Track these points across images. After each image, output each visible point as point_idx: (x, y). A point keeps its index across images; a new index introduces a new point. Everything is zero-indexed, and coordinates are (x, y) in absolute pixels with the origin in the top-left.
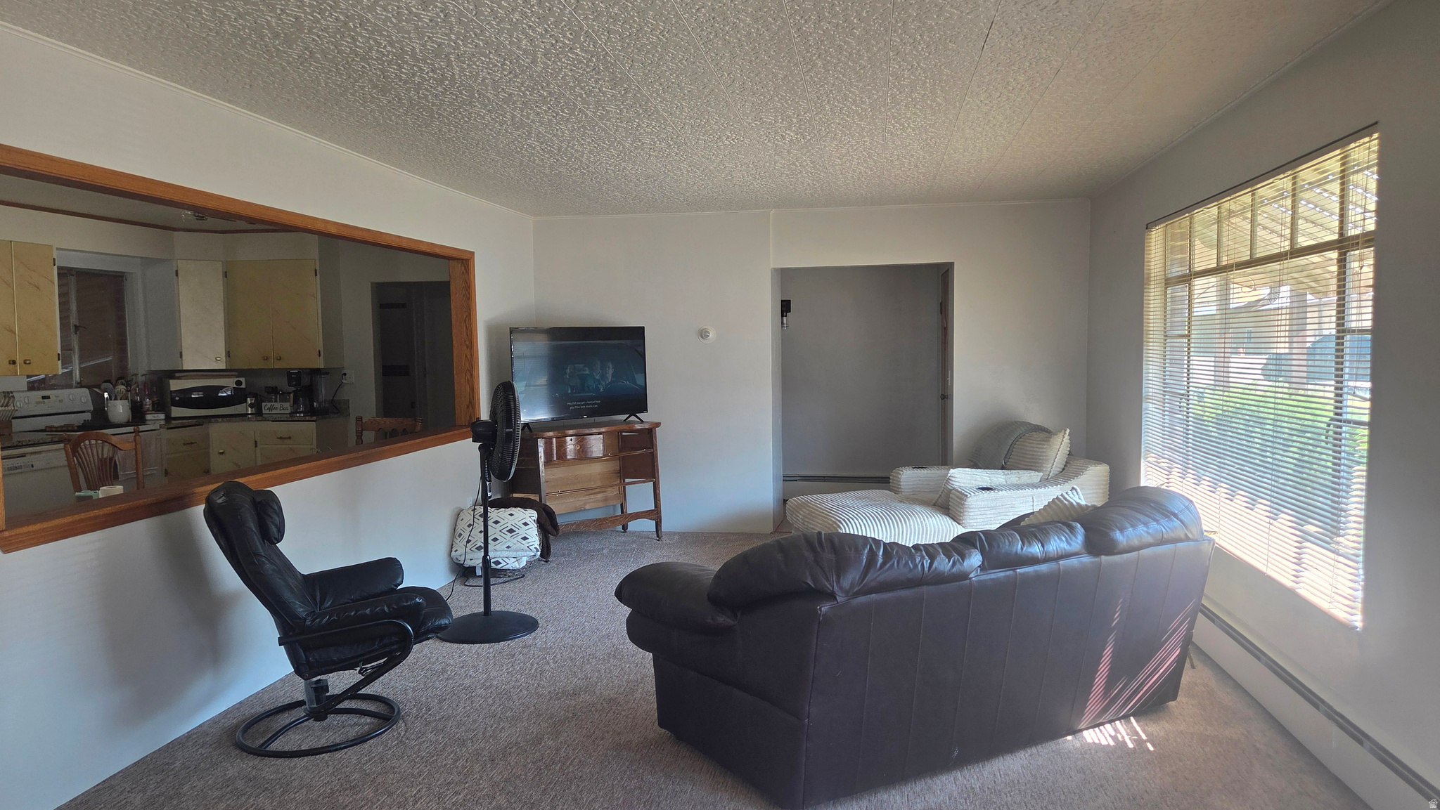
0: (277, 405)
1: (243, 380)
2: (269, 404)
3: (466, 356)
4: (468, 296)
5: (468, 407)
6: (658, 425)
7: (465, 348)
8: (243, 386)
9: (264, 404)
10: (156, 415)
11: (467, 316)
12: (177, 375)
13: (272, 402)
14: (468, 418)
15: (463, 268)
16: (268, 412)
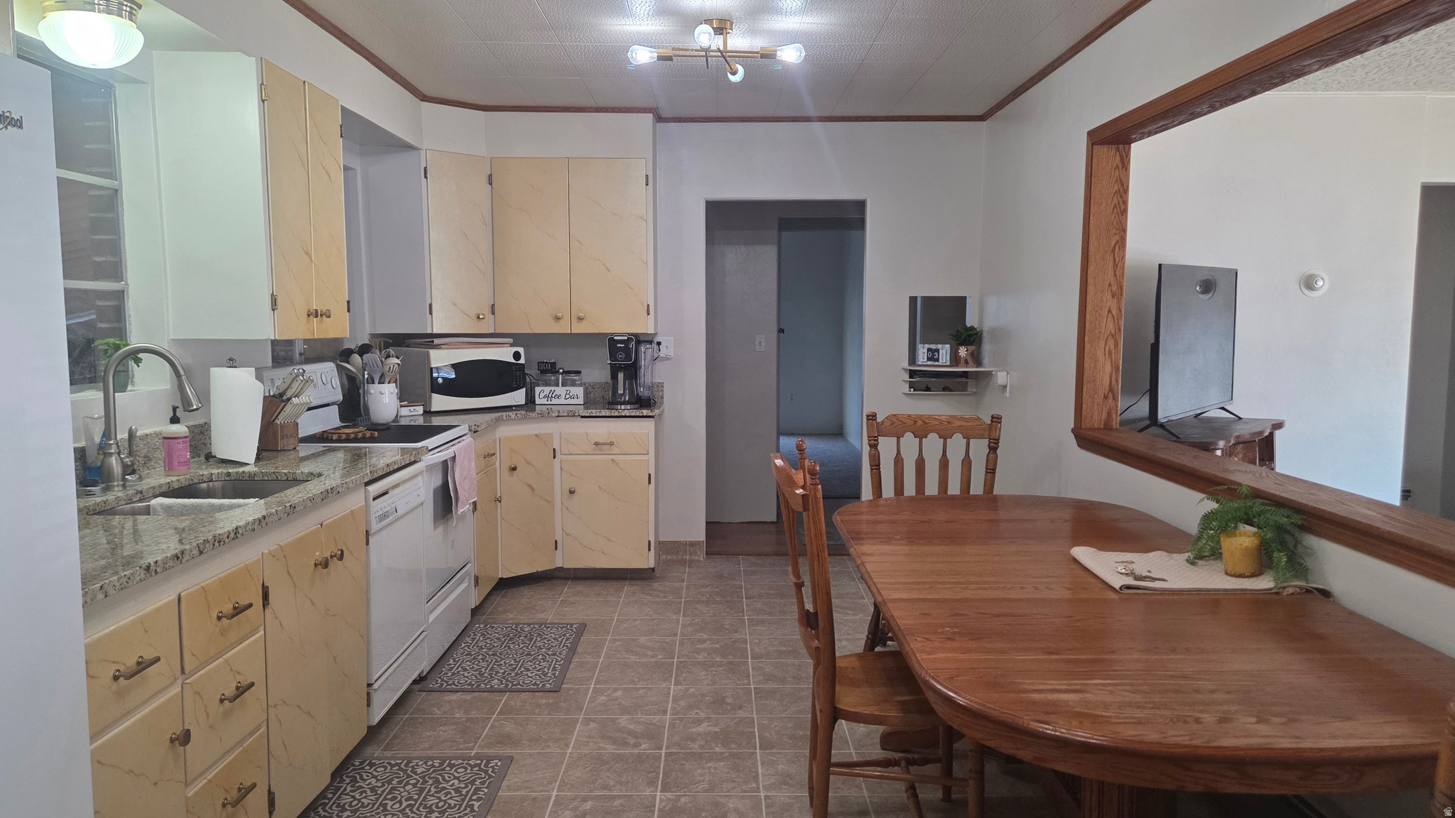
0: (560, 390)
1: (521, 350)
2: (547, 390)
3: (1110, 311)
4: (1122, 207)
5: (1106, 397)
6: (1279, 425)
7: (1110, 297)
8: (522, 361)
9: (538, 389)
10: (412, 408)
11: (1117, 242)
12: (437, 341)
13: (550, 385)
14: (1104, 416)
15: (1118, 158)
16: (544, 401)
